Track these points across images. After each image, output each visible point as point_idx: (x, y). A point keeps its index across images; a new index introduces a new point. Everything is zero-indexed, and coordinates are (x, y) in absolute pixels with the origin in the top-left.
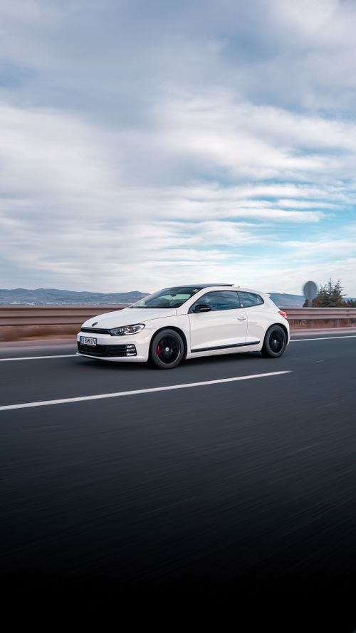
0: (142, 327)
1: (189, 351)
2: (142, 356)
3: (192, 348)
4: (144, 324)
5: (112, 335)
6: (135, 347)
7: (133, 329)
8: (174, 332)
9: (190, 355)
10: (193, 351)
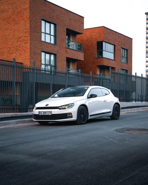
0: (73, 105)
6: (71, 114)
7: (70, 106)
10: (91, 116)
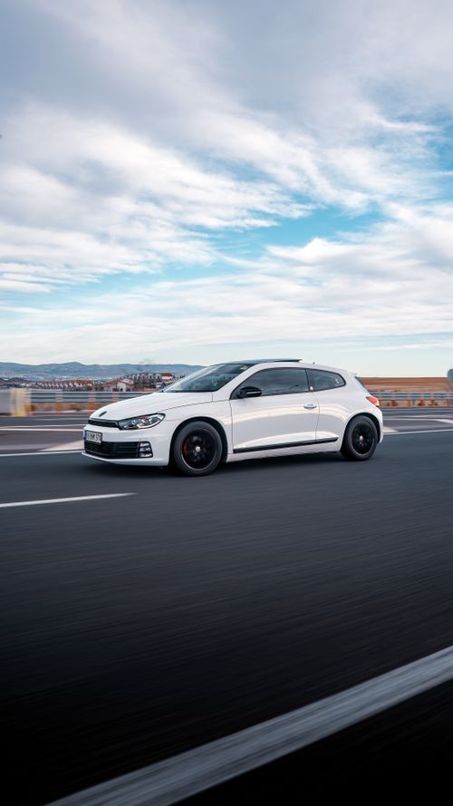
0: (161, 417)
1: (230, 451)
2: (161, 457)
3: (235, 447)
4: (163, 415)
5: (121, 428)
6: (150, 446)
7: (151, 420)
8: (207, 424)
9: (231, 457)
10: (235, 451)
